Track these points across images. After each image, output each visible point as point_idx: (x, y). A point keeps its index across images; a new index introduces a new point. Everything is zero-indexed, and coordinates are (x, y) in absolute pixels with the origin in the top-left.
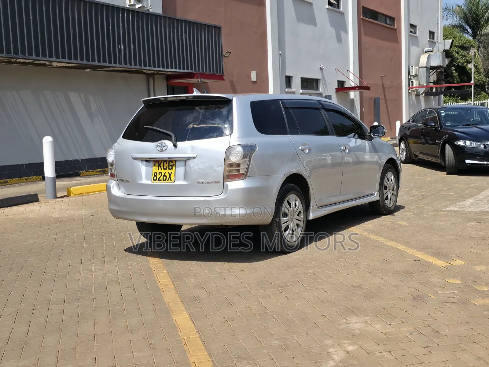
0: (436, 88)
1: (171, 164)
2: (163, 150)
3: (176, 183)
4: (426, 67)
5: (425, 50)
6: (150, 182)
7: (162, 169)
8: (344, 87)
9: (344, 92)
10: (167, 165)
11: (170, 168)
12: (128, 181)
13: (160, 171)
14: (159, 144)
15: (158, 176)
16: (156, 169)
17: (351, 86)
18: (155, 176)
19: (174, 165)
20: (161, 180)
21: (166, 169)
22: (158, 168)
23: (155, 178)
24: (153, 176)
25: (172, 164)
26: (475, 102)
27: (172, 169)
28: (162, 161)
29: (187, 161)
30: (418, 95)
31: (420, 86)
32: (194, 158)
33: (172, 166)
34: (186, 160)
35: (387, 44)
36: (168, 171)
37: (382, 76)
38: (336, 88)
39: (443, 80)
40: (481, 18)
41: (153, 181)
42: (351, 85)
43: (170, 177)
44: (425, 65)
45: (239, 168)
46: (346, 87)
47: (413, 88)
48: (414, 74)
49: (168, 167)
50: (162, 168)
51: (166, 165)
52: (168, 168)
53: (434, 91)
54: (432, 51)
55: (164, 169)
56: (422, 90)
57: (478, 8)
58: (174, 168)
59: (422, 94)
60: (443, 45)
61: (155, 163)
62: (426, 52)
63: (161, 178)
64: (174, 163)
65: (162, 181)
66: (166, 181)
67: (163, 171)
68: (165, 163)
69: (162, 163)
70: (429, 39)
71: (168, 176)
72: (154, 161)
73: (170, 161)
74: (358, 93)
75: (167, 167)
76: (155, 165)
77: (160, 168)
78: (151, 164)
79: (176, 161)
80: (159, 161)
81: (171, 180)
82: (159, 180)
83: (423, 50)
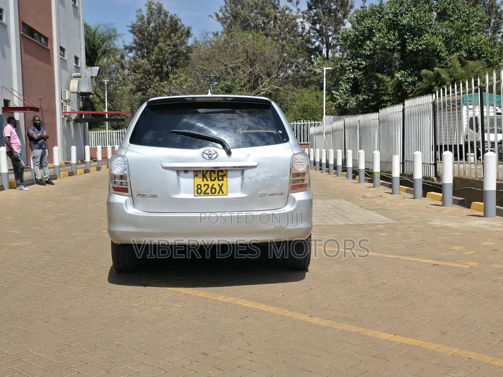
0: (85, 115)
1: (220, 174)
2: (212, 158)
3: (230, 196)
4: (77, 93)
5: (73, 75)
6: (192, 196)
7: (207, 180)
8: (9, 107)
9: (9, 112)
10: (216, 175)
11: (220, 179)
12: (155, 196)
13: (206, 182)
14: (206, 151)
15: (204, 189)
16: (199, 181)
17: (15, 107)
18: (198, 189)
19: (225, 175)
20: (208, 193)
21: (214, 180)
22: (202, 179)
23: (199, 191)
24: (196, 189)
25: (222, 174)
26: (109, 131)
27: (223, 180)
28: (207, 171)
29: (245, 170)
30: (68, 121)
31: (73, 112)
32: (255, 167)
33: (222, 176)
34: (242, 170)
35: (42, 64)
36: (216, 182)
37: (41, 99)
38: (2, 108)
39: (89, 107)
40: (98, 49)
41: (196, 194)
42: (15, 105)
43: (221, 189)
44: (76, 91)
45: (304, 178)
46: (11, 107)
47: (67, 113)
48: (67, 99)
49: (217, 177)
50: (209, 179)
51: (214, 176)
52: (217, 179)
53: (83, 117)
54: (80, 77)
55: (211, 180)
56: (74, 116)
57: (94, 38)
58: (225, 179)
59: (73, 120)
60: (91, 72)
61: (196, 174)
62: (74, 77)
63: (209, 191)
64: (225, 173)
65: (210, 194)
66: (217, 194)
67: (210, 183)
68: (212, 173)
69: (208, 173)
70: (75, 64)
71: (218, 189)
72: (196, 171)
73: (219, 171)
74: (22, 114)
75: (215, 178)
76: (197, 176)
77: (205, 179)
78: (191, 174)
79: (227, 170)
80: (203, 171)
81: (223, 193)
82: (205, 193)
83: (71, 75)
